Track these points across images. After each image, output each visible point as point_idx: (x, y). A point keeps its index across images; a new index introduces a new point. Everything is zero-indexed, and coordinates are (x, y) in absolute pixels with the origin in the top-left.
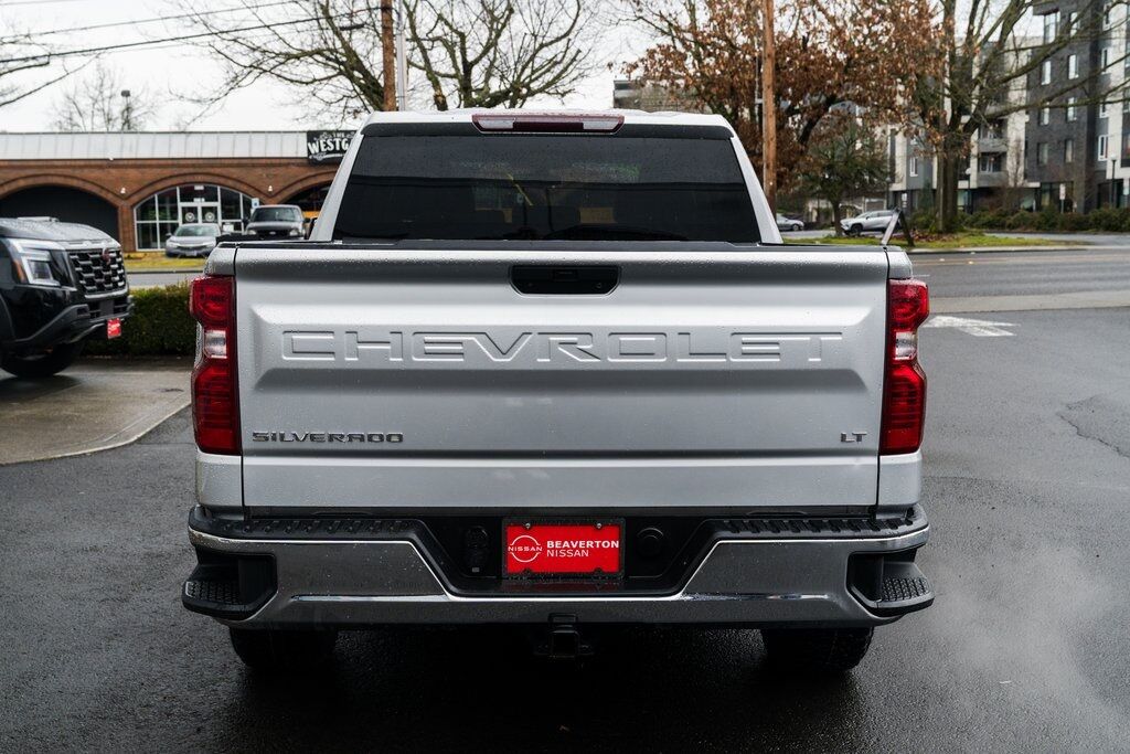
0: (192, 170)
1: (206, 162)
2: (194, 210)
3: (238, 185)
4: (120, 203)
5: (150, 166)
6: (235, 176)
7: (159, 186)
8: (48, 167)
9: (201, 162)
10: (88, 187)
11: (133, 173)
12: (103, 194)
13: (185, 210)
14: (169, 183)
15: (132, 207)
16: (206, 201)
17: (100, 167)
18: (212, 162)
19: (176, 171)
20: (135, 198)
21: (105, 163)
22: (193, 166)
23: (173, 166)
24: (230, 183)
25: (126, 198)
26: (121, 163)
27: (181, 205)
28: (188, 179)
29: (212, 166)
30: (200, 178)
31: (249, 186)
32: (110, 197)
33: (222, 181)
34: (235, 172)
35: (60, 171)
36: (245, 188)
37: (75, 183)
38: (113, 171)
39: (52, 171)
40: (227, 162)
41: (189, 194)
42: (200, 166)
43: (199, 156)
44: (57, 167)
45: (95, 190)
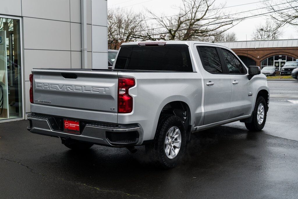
0: (279, 51)
1: (283, 48)
2: (278, 63)
3: (292, 55)
4: (257, 60)
5: (266, 50)
6: (291, 52)
7: (269, 56)
8: (239, 51)
9: (281, 48)
10: (249, 56)
11: (261, 52)
12: (253, 58)
13: (276, 63)
14: (272, 55)
15: (260, 62)
16: (282, 60)
17: (253, 50)
18: (285, 48)
19: (274, 51)
20: (262, 59)
21: (254, 49)
22: (279, 50)
23: (273, 50)
24: (290, 55)
25: (259, 59)
26: (258, 49)
27: (274, 61)
28: (277, 53)
29: (285, 50)
30: (281, 53)
31: (296, 55)
32: (254, 59)
33: (287, 54)
34: (291, 51)
35: (241, 52)
36: (294, 56)
37: (246, 55)
38: (256, 52)
39: (240, 52)
40: (289, 48)
41: (277, 58)
42: (281, 50)
43: (281, 47)
44: (241, 51)
45: (251, 57)
